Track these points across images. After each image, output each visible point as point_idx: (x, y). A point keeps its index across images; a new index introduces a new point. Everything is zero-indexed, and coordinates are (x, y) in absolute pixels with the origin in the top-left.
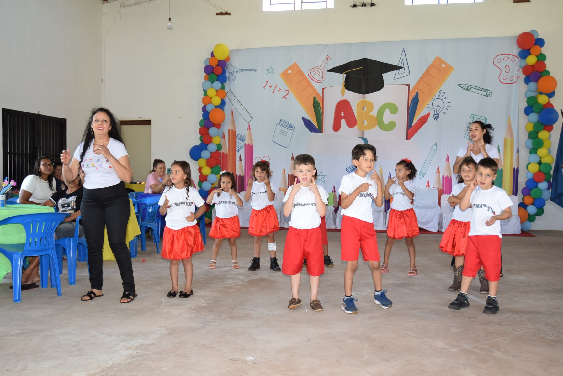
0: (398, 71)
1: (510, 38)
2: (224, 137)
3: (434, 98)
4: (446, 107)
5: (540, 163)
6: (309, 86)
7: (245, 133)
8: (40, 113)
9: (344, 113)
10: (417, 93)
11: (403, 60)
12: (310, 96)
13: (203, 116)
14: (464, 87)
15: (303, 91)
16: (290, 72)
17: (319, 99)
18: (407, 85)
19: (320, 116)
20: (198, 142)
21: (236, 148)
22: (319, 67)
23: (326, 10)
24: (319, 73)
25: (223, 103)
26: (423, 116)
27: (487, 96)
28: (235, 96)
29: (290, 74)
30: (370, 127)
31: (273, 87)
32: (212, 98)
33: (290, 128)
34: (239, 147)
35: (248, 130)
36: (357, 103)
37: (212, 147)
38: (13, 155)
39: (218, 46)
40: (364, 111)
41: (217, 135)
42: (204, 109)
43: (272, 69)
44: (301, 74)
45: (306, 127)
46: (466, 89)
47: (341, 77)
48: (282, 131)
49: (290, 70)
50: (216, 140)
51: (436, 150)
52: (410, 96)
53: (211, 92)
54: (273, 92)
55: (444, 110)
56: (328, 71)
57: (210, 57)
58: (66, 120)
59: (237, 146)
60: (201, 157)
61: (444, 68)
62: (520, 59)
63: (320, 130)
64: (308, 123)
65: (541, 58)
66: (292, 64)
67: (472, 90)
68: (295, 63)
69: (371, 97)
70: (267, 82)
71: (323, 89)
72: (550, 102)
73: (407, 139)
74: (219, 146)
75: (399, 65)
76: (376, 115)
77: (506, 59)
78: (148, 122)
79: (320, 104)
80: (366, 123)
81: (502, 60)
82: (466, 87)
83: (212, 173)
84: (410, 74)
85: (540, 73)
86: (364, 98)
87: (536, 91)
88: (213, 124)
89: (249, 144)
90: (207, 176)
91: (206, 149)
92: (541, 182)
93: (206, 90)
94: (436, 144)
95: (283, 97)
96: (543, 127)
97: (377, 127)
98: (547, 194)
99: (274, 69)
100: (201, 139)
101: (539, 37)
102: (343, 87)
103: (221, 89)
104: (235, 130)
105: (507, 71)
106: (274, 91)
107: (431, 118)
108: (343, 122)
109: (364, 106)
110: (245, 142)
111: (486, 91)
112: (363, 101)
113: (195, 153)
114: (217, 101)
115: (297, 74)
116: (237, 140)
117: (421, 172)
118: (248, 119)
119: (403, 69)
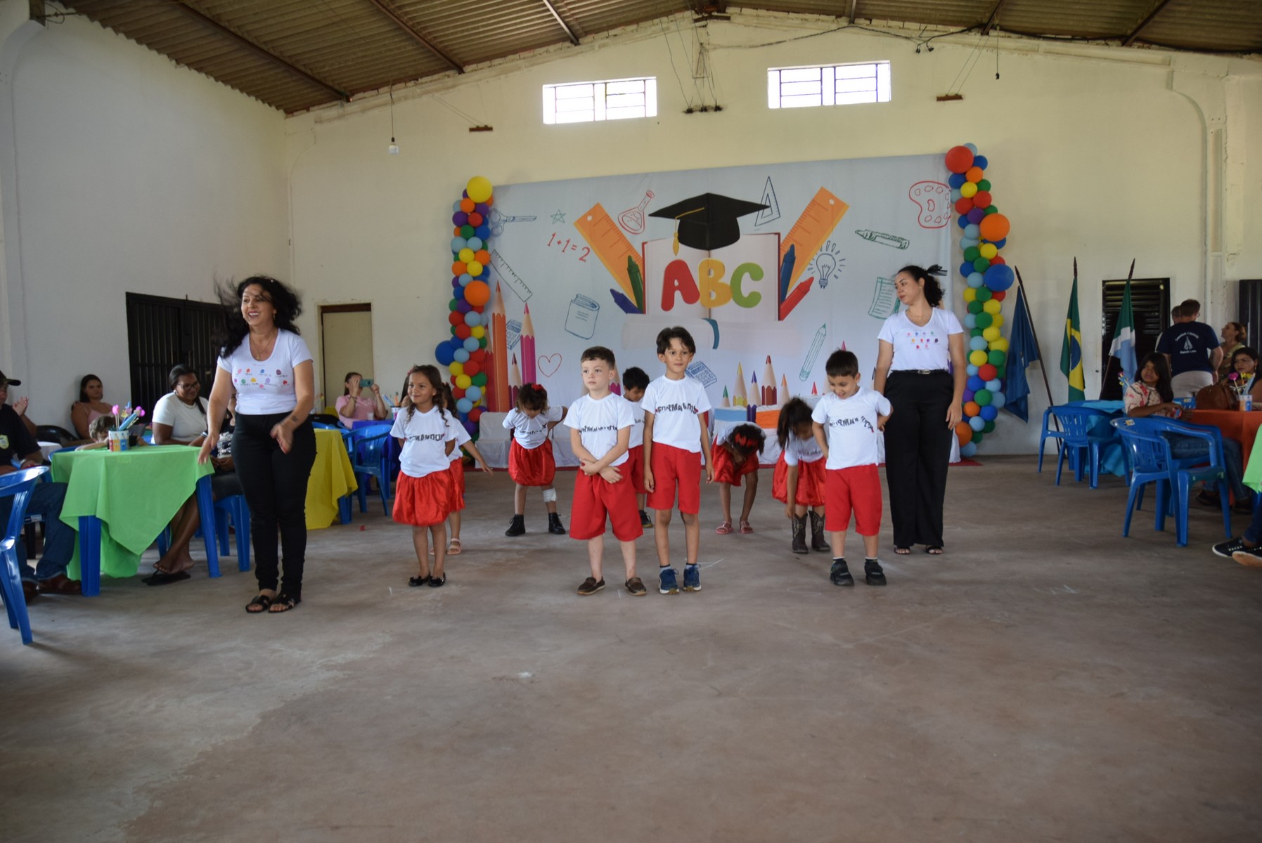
0: (761, 212)
1: (934, 156)
2: (486, 327)
3: (819, 253)
4: (838, 267)
5: (987, 351)
6: (619, 239)
7: (520, 318)
8: (190, 298)
9: (678, 282)
10: (792, 247)
11: (768, 195)
12: (623, 255)
13: (455, 293)
14: (865, 235)
15: (611, 247)
16: (590, 218)
17: (637, 261)
18: (776, 234)
19: (641, 288)
20: (447, 336)
21: (506, 344)
22: (637, 210)
23: (644, 121)
24: (636, 219)
25: (486, 273)
26: (803, 281)
27: (902, 248)
28: (502, 260)
29: (590, 222)
30: (721, 301)
31: (564, 243)
32: (467, 264)
33: (593, 307)
34: (512, 342)
35: (525, 314)
36: (699, 265)
37: (472, 344)
38: (147, 368)
39: (474, 179)
40: (709, 277)
41: (480, 324)
42: (456, 282)
43: (561, 215)
44: (607, 221)
45: (618, 305)
46: (868, 237)
47: (673, 225)
48: (580, 314)
49: (590, 215)
50: (478, 332)
51: (825, 335)
52: (781, 251)
53: (466, 255)
54: (564, 251)
55: (836, 272)
56: (652, 215)
57: (462, 198)
59: (508, 340)
60: (453, 360)
61: (832, 206)
62: (950, 189)
63: (640, 309)
64: (620, 300)
65: (983, 186)
66: (592, 206)
67: (878, 239)
68: (598, 204)
69: (719, 254)
70: (554, 235)
71: (644, 244)
72: (999, 255)
73: (780, 319)
74: (483, 342)
75: (763, 203)
76: (728, 283)
77: (928, 189)
78: (366, 307)
79: (639, 269)
80: (714, 296)
81: (922, 191)
82: (869, 235)
83: (473, 384)
84: (780, 216)
85: (983, 209)
86: (709, 256)
87: (977, 239)
88: (472, 306)
89: (527, 337)
90: (465, 390)
91: (462, 346)
92: (991, 379)
93: (455, 251)
94: (824, 326)
95: (581, 259)
96: (991, 294)
97: (732, 302)
98: (999, 400)
99: (565, 214)
100: (453, 331)
101: (978, 154)
102: (675, 239)
103: (482, 248)
104: (503, 315)
105: (931, 208)
106: (566, 249)
107: (815, 286)
108: (678, 295)
109: (709, 269)
110: (521, 333)
111: (899, 240)
112: (708, 261)
113: (445, 353)
114: (476, 268)
115: (601, 220)
116: (508, 330)
117: (803, 371)
118: (525, 295)
119: (769, 209)
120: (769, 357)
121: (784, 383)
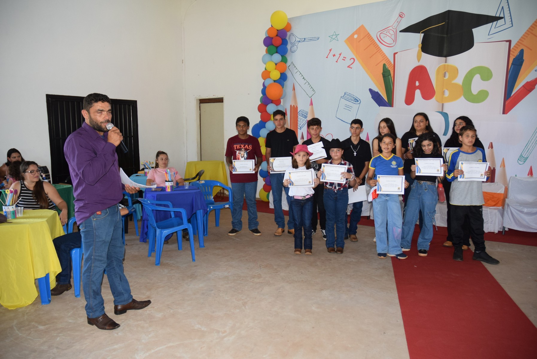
0: (495, 23)
6: (377, 52)
7: (308, 108)
9: (419, 82)
10: (522, 51)
11: (503, 7)
12: (379, 63)
13: (262, 92)
15: (370, 57)
17: (390, 67)
18: (507, 41)
19: (391, 87)
21: (297, 126)
22: (391, 28)
24: (390, 35)
25: (283, 77)
26: (529, 81)
28: (296, 69)
29: (356, 38)
30: (453, 98)
31: (337, 56)
32: (270, 72)
33: (356, 102)
34: (302, 124)
35: (310, 105)
36: (436, 69)
37: (271, 125)
39: (275, 13)
40: (445, 78)
42: (264, 84)
43: (336, 35)
44: (369, 38)
45: (374, 100)
47: (418, 37)
48: (347, 106)
49: (356, 34)
52: (511, 55)
53: (270, 66)
54: (337, 62)
56: (401, 31)
57: (269, 27)
58: (136, 101)
59: (299, 123)
60: (260, 136)
63: (390, 104)
64: (376, 96)
66: (358, 27)
68: (362, 26)
69: (455, 60)
70: (331, 50)
71: (395, 54)
73: (504, 113)
75: (498, 15)
76: (461, 84)
78: (221, 100)
79: (391, 73)
80: (447, 94)
84: (512, 26)
86: (445, 62)
88: (272, 100)
91: (265, 127)
93: (265, 63)
95: (348, 67)
97: (462, 98)
99: (339, 34)
100: (261, 117)
102: (419, 49)
103: (281, 61)
104: (297, 106)
106: (338, 60)
108: (418, 93)
109: (445, 72)
112: (445, 65)
114: (276, 75)
115: (364, 38)
116: (299, 117)
117: (521, 156)
118: (311, 93)
119: (503, 19)
120: (492, 143)
121: (503, 165)
